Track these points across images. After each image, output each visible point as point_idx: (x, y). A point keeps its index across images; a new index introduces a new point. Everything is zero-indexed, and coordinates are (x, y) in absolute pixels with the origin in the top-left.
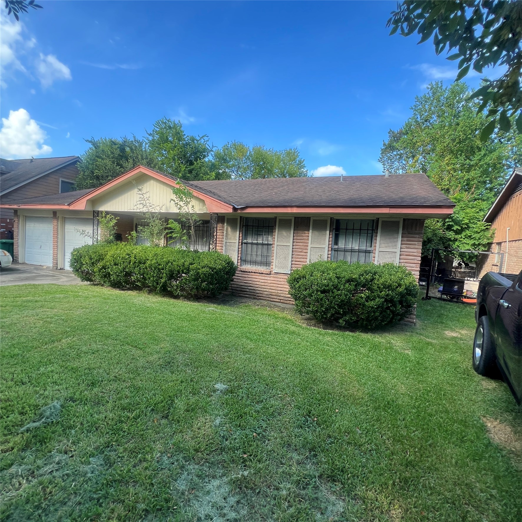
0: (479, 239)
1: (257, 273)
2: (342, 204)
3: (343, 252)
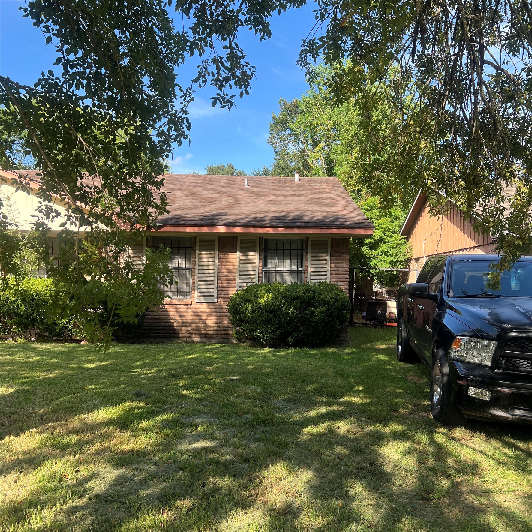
0: (396, 255)
1: (174, 305)
2: (274, 223)
3: (275, 274)
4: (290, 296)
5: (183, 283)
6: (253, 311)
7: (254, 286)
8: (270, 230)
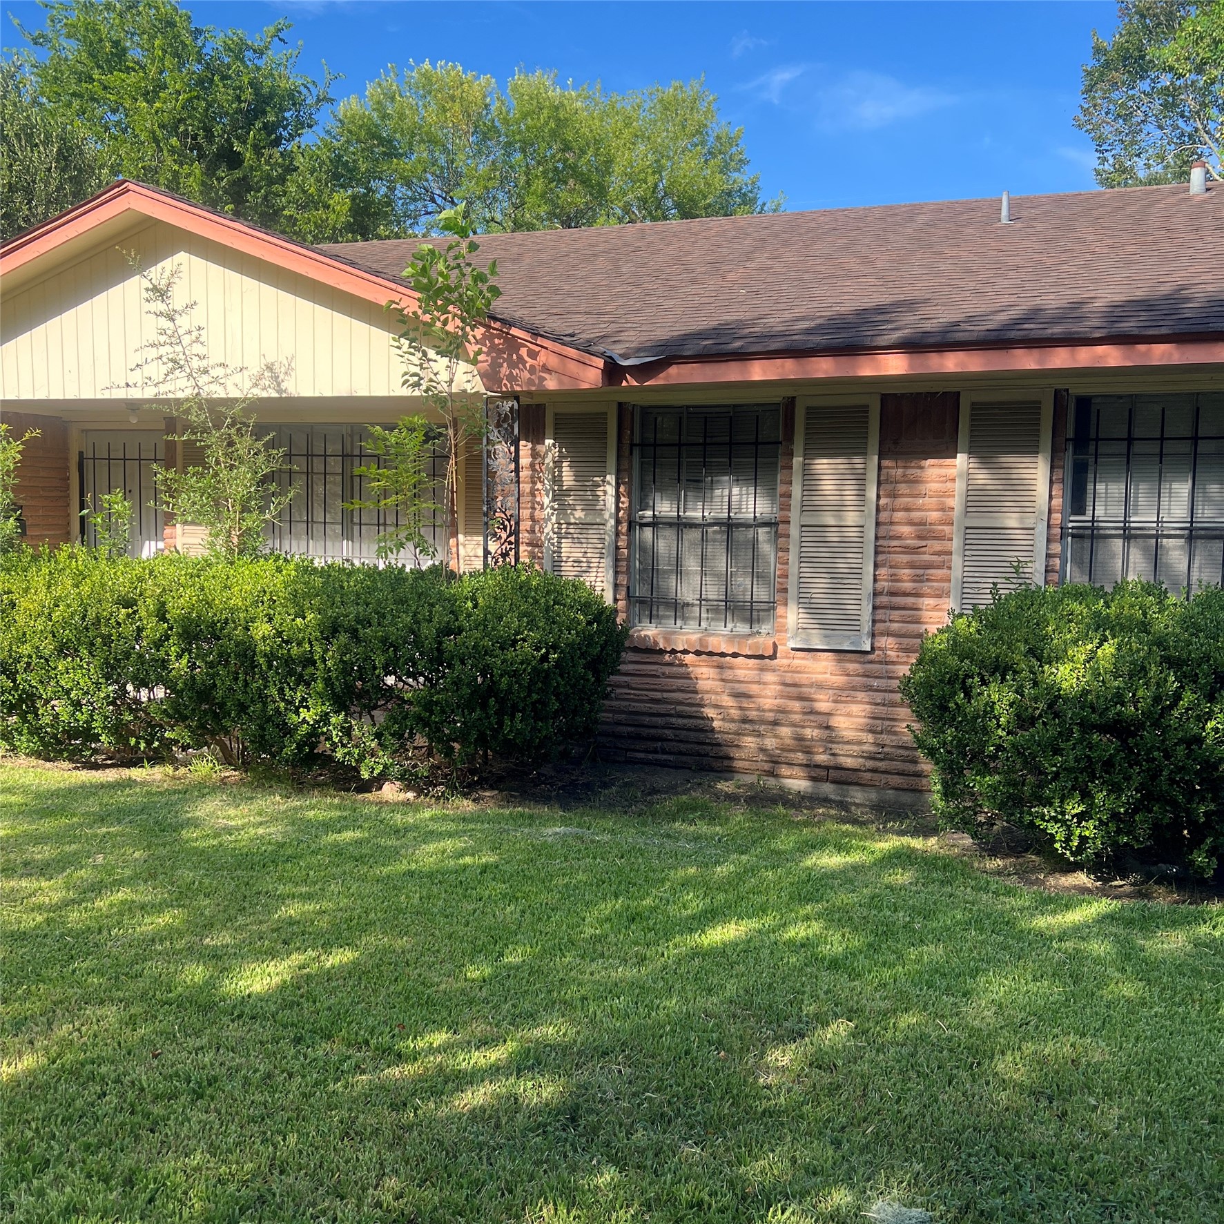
1: (711, 654)
2: (1128, 326)
3: (1118, 543)
4: (1206, 658)
5: (745, 573)
6: (1023, 720)
7: (1029, 597)
8: (1111, 356)
